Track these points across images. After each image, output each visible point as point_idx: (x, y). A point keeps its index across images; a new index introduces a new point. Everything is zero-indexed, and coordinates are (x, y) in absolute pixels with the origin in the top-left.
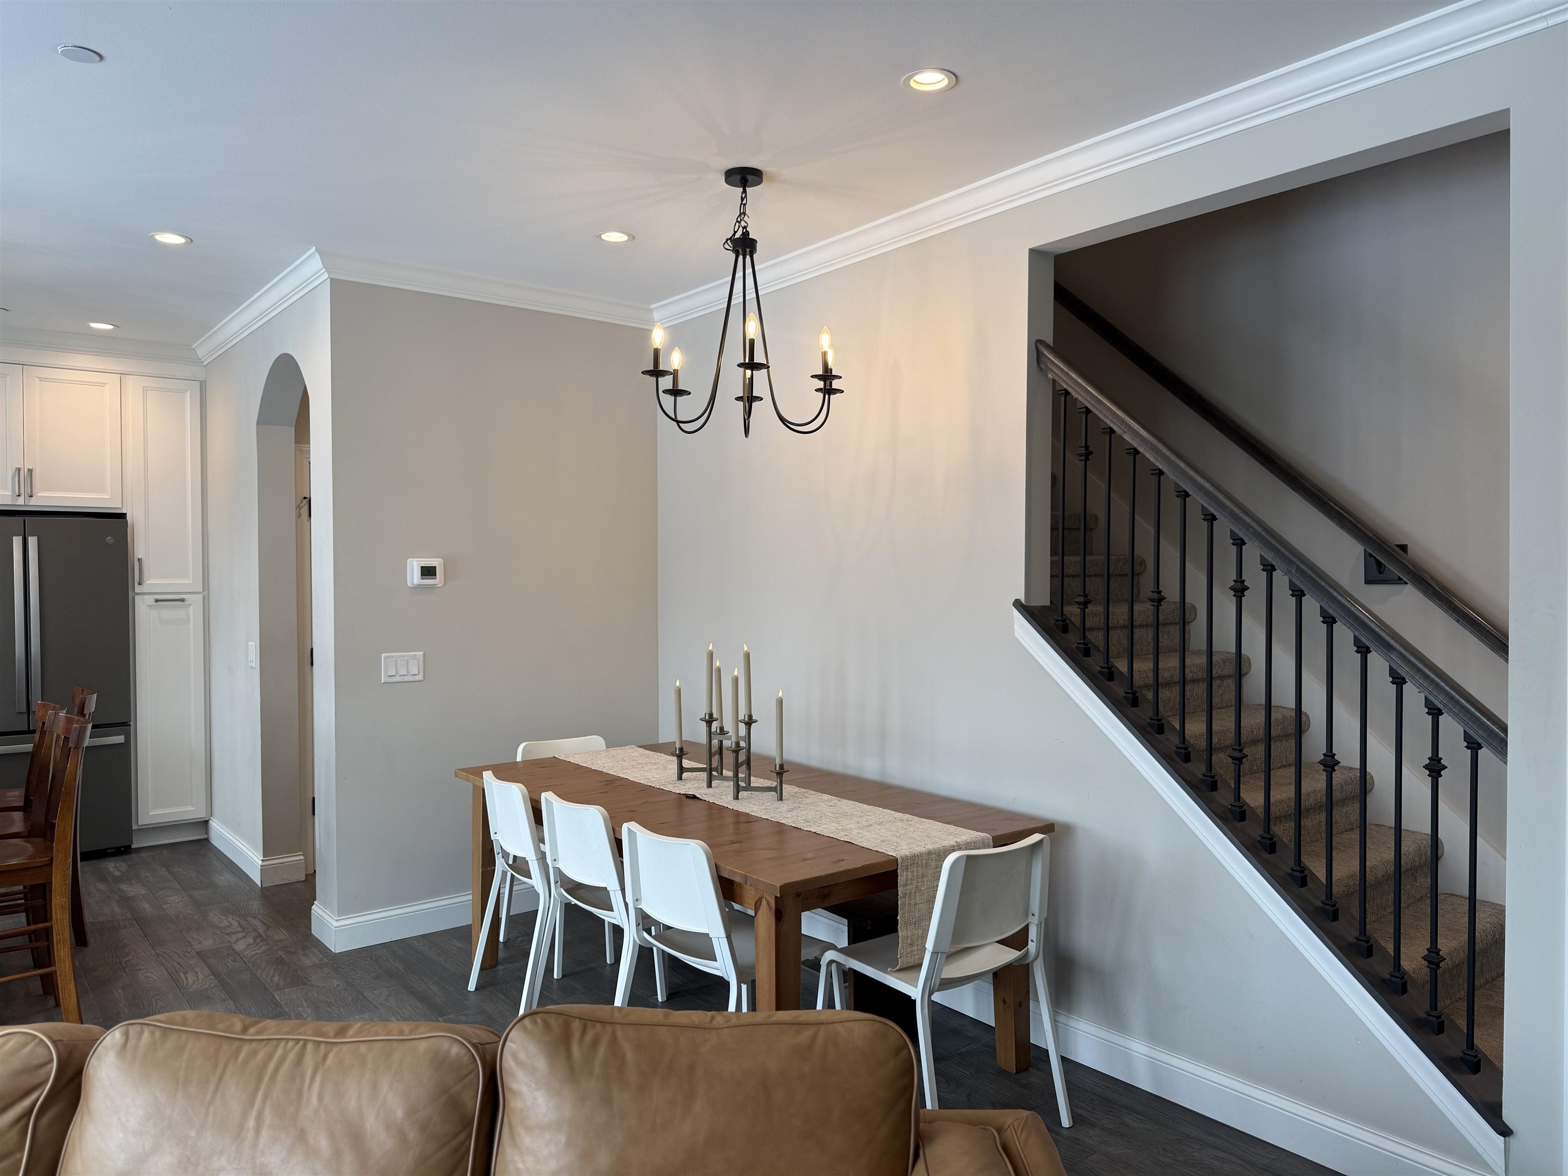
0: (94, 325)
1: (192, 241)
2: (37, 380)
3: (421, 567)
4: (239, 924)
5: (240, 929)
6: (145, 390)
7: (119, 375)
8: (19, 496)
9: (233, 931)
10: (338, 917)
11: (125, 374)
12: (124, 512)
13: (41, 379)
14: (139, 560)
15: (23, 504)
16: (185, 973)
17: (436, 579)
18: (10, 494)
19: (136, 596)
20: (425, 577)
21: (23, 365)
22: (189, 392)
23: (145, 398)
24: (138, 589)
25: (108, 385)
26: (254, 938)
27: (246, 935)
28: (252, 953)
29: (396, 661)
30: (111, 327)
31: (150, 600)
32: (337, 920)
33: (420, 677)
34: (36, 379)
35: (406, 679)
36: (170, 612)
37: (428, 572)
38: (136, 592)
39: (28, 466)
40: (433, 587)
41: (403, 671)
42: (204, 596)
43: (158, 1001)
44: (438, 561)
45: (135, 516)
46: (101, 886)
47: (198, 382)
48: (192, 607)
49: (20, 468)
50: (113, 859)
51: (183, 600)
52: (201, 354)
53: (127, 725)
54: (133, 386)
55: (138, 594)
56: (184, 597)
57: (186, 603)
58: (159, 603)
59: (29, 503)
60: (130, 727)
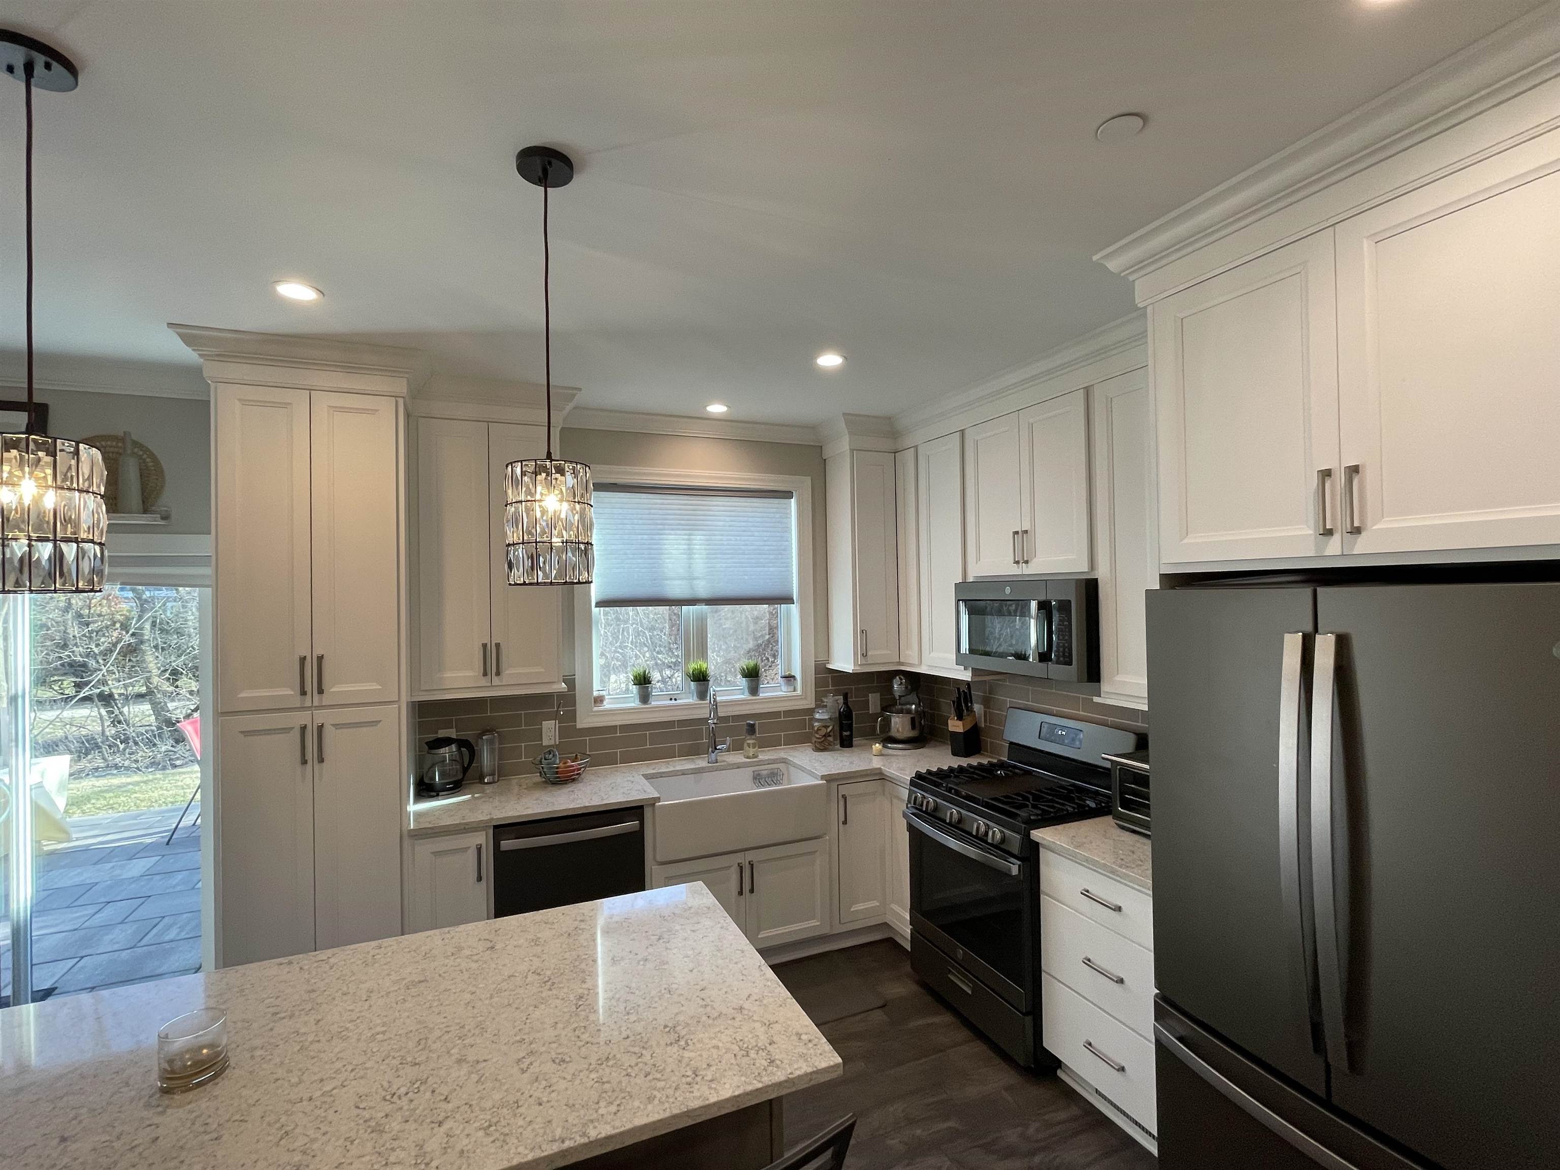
8: (1329, 533)
13: (1378, 238)
18: (1312, 532)
39: (1348, 462)
49: (1329, 471)
59: (1352, 549)
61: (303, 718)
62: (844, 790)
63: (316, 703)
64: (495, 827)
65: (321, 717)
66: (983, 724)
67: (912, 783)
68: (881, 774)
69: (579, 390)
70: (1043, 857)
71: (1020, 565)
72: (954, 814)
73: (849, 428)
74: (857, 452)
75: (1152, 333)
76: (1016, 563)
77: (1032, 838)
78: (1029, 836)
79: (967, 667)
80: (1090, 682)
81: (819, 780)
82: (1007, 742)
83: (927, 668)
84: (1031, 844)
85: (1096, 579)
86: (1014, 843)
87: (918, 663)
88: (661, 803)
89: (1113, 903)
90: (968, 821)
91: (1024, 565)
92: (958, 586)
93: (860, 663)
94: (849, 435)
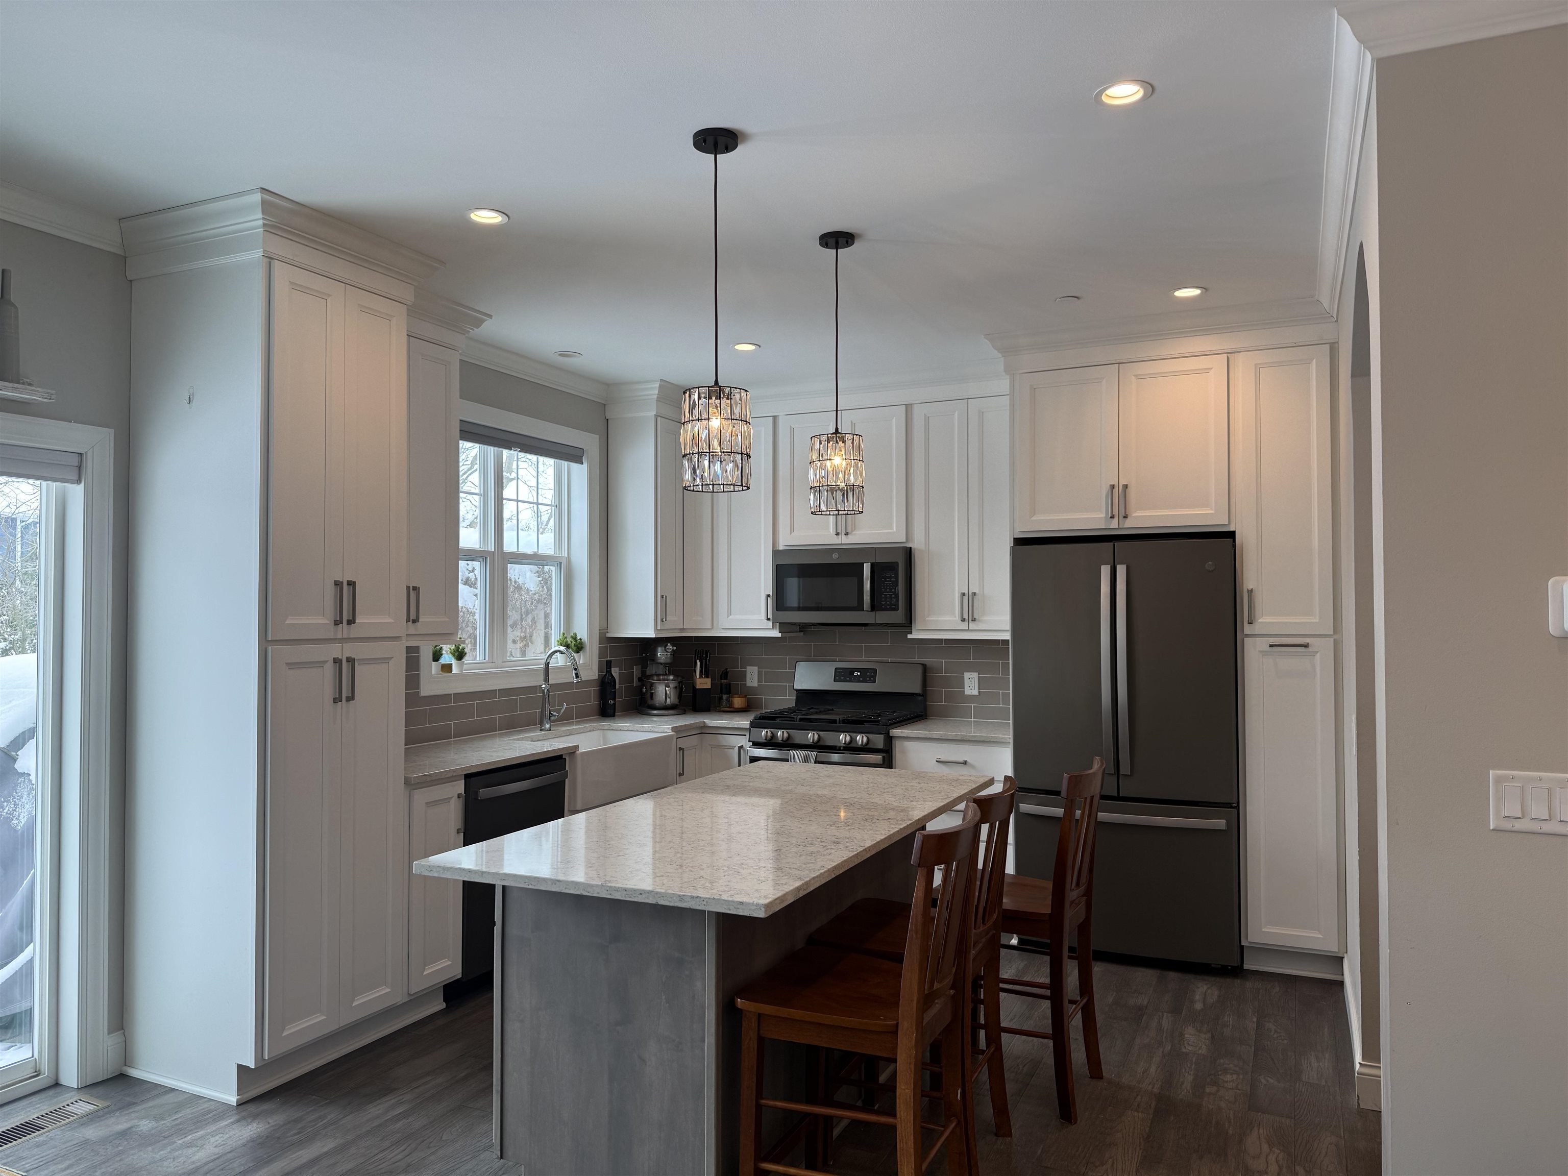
0: (1178, 293)
1: (1152, 87)
2: (1134, 380)
6: (1258, 367)
7: (1226, 355)
8: (1113, 517)
11: (1234, 353)
12: (1232, 529)
13: (1138, 377)
14: (1250, 592)
15: (1117, 527)
18: (1103, 516)
19: (1245, 638)
21: (1119, 363)
22: (1315, 360)
23: (1257, 377)
24: (1248, 630)
25: (1213, 370)
29: (1522, 788)
30: (1198, 291)
31: (1262, 644)
34: (1133, 378)
35: (1547, 827)
36: (1289, 661)
38: (1242, 632)
39: (1123, 482)
41: (1539, 810)
42: (1335, 641)
45: (1246, 534)
46: (1167, 1021)
47: (1328, 346)
48: (1318, 654)
49: (1114, 485)
50: (1212, 979)
51: (1306, 646)
52: (1326, 305)
53: (1232, 807)
54: (1243, 366)
55: (1247, 636)
56: (1307, 640)
57: (1310, 649)
58: (1275, 649)
59: (1124, 525)
60: (1236, 811)
61: (335, 651)
62: (683, 743)
63: (345, 636)
64: (468, 777)
65: (349, 650)
66: (755, 684)
67: (753, 725)
68: (705, 726)
69: (490, 316)
70: (898, 746)
71: (840, 536)
72: (812, 736)
73: (658, 394)
74: (659, 418)
75: (1012, 394)
76: (837, 534)
77: (891, 735)
78: (889, 733)
79: (776, 625)
80: (909, 621)
81: (671, 731)
82: (797, 690)
83: (723, 631)
84: (889, 740)
85: (911, 548)
86: (878, 741)
87: (709, 627)
88: (581, 750)
89: (961, 760)
90: (829, 738)
91: (844, 536)
92: (776, 553)
93: (659, 628)
94: (657, 401)
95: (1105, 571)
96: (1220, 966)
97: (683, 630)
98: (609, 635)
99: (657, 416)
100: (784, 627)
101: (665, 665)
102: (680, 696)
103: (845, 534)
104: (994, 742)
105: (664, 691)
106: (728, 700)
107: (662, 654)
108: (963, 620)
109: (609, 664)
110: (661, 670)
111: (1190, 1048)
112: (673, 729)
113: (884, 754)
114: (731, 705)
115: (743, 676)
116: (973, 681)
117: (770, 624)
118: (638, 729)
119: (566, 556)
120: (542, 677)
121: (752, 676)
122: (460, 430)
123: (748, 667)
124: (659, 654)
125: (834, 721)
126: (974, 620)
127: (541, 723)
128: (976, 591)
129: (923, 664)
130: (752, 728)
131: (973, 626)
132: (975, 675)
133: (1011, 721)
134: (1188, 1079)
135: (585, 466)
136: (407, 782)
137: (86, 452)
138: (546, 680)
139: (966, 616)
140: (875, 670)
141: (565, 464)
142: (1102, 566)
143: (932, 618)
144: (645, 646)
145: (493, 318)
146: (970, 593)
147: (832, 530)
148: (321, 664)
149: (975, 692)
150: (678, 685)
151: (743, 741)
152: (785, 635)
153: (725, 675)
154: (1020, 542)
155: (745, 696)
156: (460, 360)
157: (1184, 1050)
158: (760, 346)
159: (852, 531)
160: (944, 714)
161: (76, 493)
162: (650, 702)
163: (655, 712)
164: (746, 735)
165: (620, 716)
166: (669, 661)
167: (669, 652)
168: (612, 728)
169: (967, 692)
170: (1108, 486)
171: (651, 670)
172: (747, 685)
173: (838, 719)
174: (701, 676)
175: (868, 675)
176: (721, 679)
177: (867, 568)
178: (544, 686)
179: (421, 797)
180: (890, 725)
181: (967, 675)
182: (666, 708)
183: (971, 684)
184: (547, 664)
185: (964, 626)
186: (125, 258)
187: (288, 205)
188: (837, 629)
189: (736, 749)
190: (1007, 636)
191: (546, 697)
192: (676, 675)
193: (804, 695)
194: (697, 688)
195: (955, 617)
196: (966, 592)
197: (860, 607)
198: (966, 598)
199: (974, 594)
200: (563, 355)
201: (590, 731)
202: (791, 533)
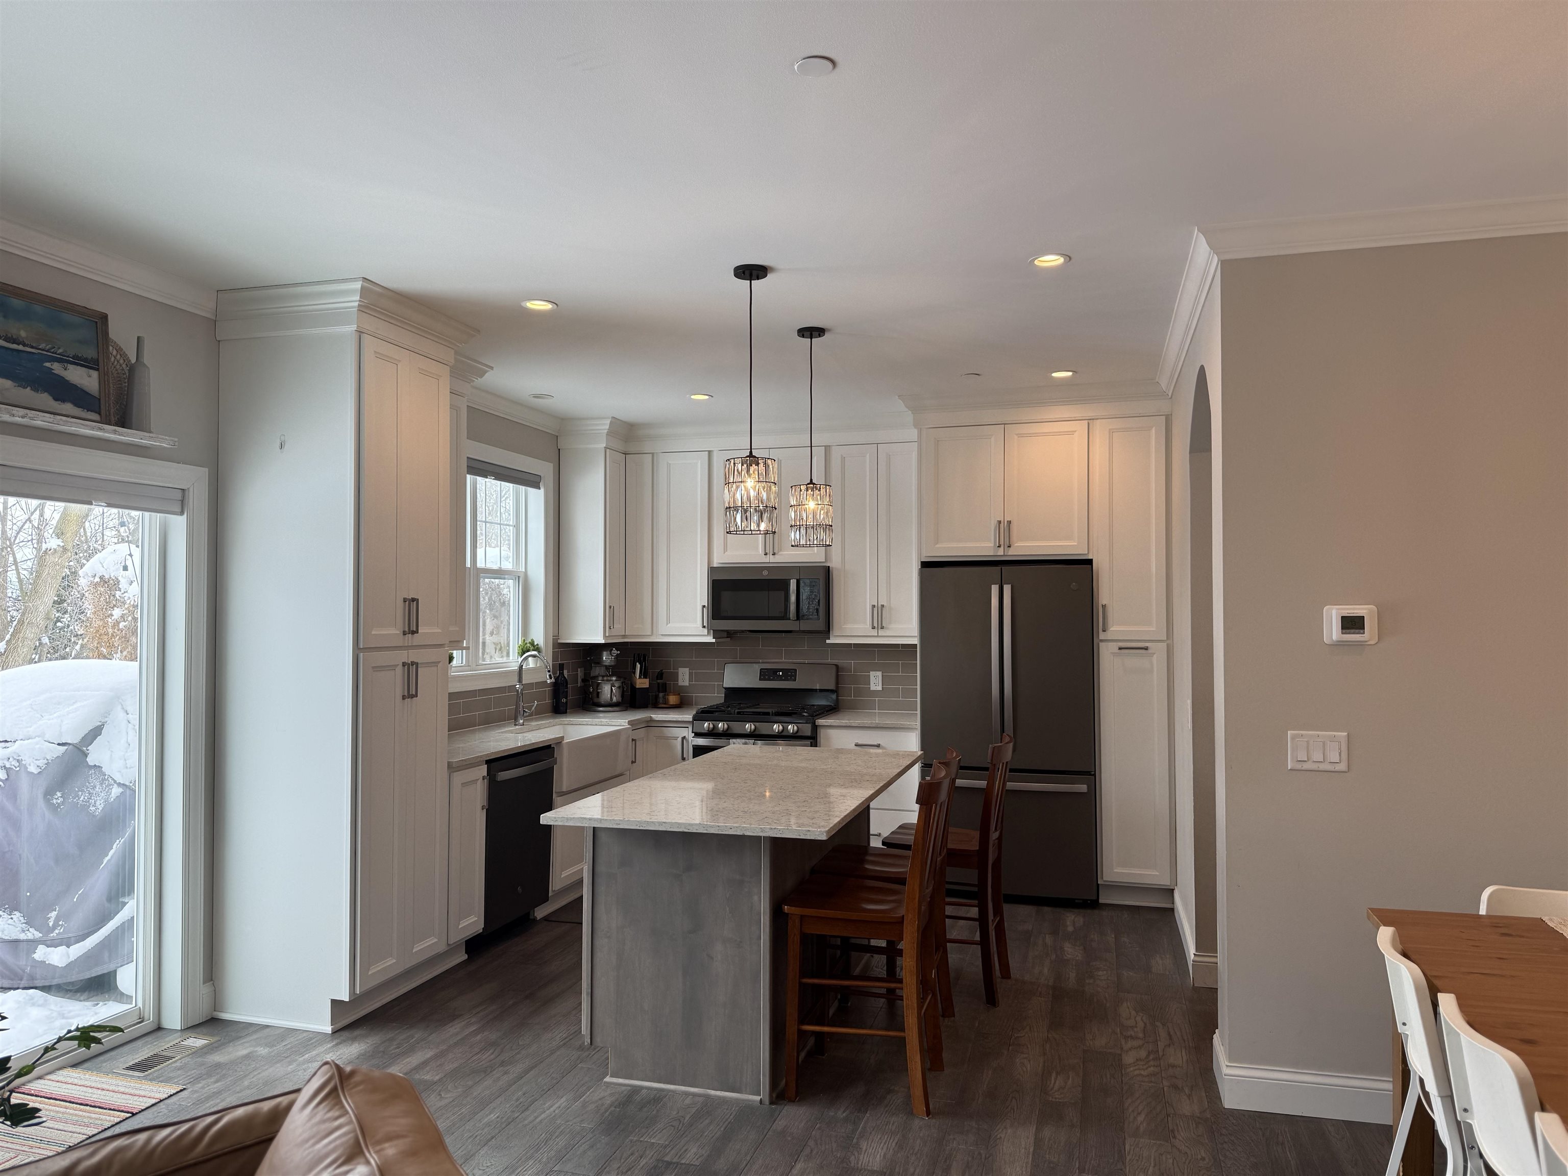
0: (1055, 375)
1: (1070, 258)
2: (1016, 437)
3: (1342, 617)
4: (1145, 1027)
5: (1141, 1035)
6: (1111, 432)
7: (1087, 421)
8: (999, 546)
9: (1133, 1034)
10: (1229, 1062)
11: (1093, 419)
12: (1090, 558)
13: (1020, 435)
14: (1104, 607)
15: (1003, 554)
16: (1058, 1073)
17: (1364, 633)
18: (993, 545)
19: (1100, 643)
20: (1348, 631)
21: (1005, 424)
22: (1154, 428)
23: (1111, 438)
24: (1102, 636)
25: (1077, 432)
26: (1149, 1052)
27: (1144, 1044)
28: (1137, 1072)
29: (1308, 742)
30: (1070, 374)
31: (1114, 647)
32: (1227, 1066)
33: (1342, 767)
34: (1015, 435)
35: (1322, 767)
36: (1133, 661)
37: (1352, 624)
38: (1100, 639)
39: (1007, 518)
40: (1361, 645)
41: (1317, 756)
42: (1168, 645)
43: (1014, 1100)
44: (1366, 609)
45: (1101, 562)
46: (1049, 940)
47: (1164, 417)
48: (1155, 656)
49: (1000, 521)
50: (1076, 911)
51: (1146, 649)
52: (1164, 386)
53: (1091, 775)
54: (1100, 430)
55: (1102, 641)
56: (1147, 644)
57: (1150, 651)
58: (1123, 651)
59: (1008, 553)
60: (1094, 777)
61: (404, 656)
62: (635, 735)
63: (411, 644)
64: (488, 762)
65: (414, 656)
66: (687, 683)
67: (696, 718)
68: (652, 720)
69: (492, 368)
70: (822, 733)
71: (768, 556)
72: (749, 727)
73: (608, 429)
74: (608, 450)
75: (920, 441)
76: (766, 554)
77: (816, 724)
78: (815, 723)
79: (710, 632)
80: (827, 630)
81: (627, 724)
82: (726, 688)
83: (661, 637)
84: (815, 728)
85: (829, 567)
86: (807, 729)
87: (650, 634)
88: (565, 741)
89: (875, 743)
90: (764, 728)
91: (771, 556)
92: (712, 570)
93: (607, 635)
94: (607, 435)
95: (995, 589)
96: (1081, 901)
97: (624, 636)
98: (560, 641)
99: (606, 448)
100: (716, 633)
101: (607, 668)
102: (623, 696)
103: (773, 555)
104: (902, 728)
105: (608, 690)
106: (664, 697)
107: (607, 658)
108: (873, 628)
109: (561, 667)
110: (602, 671)
111: (1069, 956)
112: (630, 723)
113: (811, 741)
114: (666, 702)
115: (675, 676)
116: (877, 678)
117: (705, 631)
118: (597, 723)
119: (524, 570)
120: (516, 678)
121: (684, 677)
122: (467, 466)
123: (680, 669)
124: (604, 658)
125: (768, 714)
126: (882, 628)
127: (516, 719)
128: (885, 604)
129: (836, 665)
130: (695, 720)
131: (881, 633)
132: (879, 674)
133: (919, 712)
134: (1073, 975)
135: (542, 490)
136: (450, 765)
137: (188, 488)
138: (520, 681)
139: (876, 625)
140: (796, 670)
141: (522, 488)
142: (992, 586)
143: (849, 626)
144: (590, 652)
145: (494, 369)
146: (879, 605)
147: (761, 550)
148: (393, 668)
149: (880, 688)
150: (621, 685)
151: (688, 733)
152: (719, 640)
153: (660, 675)
154: (925, 565)
155: (679, 694)
156: (467, 406)
157: (1065, 958)
158: (712, 397)
159: (779, 552)
160: (853, 707)
161: (179, 524)
162: (596, 700)
163: (601, 709)
164: (688, 727)
165: (571, 713)
166: (613, 664)
167: (613, 656)
168: (571, 723)
169: (873, 687)
170: (996, 522)
171: (596, 671)
172: (679, 684)
173: (771, 712)
174: (640, 677)
175: (790, 674)
176: (657, 679)
177: (793, 584)
178: (518, 686)
179: (459, 778)
180: (816, 716)
181: (872, 674)
182: (611, 705)
183: (876, 681)
184: (521, 667)
185: (874, 633)
186: (213, 323)
187: (378, 289)
188: (760, 635)
189: (680, 740)
190: (915, 641)
191: (519, 696)
192: (619, 677)
193: (732, 693)
194: (637, 687)
195: (867, 625)
196: (876, 605)
197: (785, 617)
198: (875, 609)
199: (883, 606)
200: (536, 396)
201: (554, 726)
202: (724, 553)
